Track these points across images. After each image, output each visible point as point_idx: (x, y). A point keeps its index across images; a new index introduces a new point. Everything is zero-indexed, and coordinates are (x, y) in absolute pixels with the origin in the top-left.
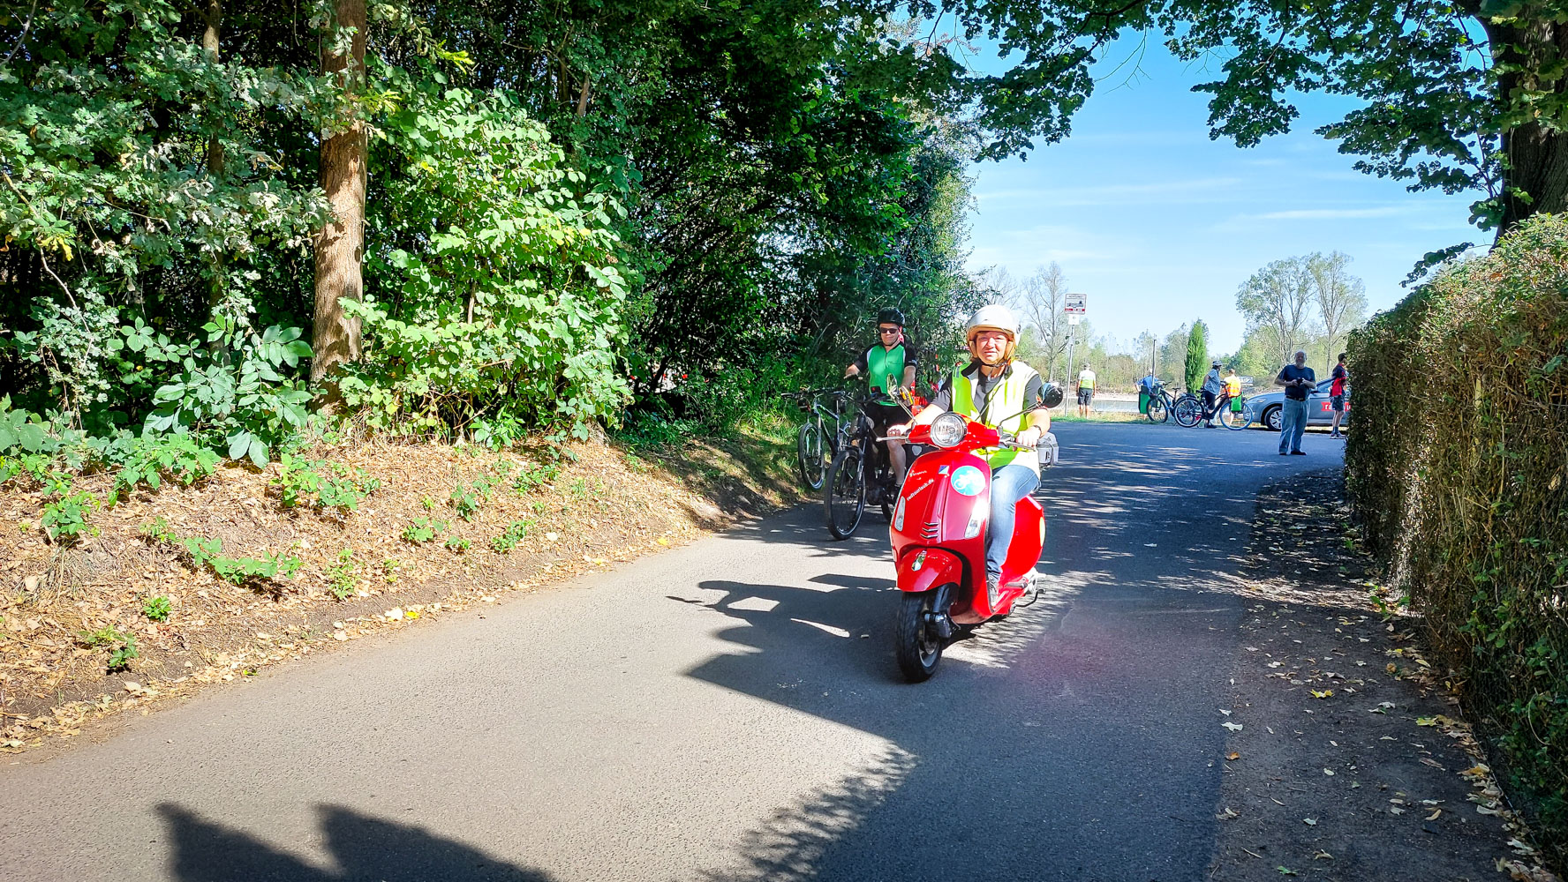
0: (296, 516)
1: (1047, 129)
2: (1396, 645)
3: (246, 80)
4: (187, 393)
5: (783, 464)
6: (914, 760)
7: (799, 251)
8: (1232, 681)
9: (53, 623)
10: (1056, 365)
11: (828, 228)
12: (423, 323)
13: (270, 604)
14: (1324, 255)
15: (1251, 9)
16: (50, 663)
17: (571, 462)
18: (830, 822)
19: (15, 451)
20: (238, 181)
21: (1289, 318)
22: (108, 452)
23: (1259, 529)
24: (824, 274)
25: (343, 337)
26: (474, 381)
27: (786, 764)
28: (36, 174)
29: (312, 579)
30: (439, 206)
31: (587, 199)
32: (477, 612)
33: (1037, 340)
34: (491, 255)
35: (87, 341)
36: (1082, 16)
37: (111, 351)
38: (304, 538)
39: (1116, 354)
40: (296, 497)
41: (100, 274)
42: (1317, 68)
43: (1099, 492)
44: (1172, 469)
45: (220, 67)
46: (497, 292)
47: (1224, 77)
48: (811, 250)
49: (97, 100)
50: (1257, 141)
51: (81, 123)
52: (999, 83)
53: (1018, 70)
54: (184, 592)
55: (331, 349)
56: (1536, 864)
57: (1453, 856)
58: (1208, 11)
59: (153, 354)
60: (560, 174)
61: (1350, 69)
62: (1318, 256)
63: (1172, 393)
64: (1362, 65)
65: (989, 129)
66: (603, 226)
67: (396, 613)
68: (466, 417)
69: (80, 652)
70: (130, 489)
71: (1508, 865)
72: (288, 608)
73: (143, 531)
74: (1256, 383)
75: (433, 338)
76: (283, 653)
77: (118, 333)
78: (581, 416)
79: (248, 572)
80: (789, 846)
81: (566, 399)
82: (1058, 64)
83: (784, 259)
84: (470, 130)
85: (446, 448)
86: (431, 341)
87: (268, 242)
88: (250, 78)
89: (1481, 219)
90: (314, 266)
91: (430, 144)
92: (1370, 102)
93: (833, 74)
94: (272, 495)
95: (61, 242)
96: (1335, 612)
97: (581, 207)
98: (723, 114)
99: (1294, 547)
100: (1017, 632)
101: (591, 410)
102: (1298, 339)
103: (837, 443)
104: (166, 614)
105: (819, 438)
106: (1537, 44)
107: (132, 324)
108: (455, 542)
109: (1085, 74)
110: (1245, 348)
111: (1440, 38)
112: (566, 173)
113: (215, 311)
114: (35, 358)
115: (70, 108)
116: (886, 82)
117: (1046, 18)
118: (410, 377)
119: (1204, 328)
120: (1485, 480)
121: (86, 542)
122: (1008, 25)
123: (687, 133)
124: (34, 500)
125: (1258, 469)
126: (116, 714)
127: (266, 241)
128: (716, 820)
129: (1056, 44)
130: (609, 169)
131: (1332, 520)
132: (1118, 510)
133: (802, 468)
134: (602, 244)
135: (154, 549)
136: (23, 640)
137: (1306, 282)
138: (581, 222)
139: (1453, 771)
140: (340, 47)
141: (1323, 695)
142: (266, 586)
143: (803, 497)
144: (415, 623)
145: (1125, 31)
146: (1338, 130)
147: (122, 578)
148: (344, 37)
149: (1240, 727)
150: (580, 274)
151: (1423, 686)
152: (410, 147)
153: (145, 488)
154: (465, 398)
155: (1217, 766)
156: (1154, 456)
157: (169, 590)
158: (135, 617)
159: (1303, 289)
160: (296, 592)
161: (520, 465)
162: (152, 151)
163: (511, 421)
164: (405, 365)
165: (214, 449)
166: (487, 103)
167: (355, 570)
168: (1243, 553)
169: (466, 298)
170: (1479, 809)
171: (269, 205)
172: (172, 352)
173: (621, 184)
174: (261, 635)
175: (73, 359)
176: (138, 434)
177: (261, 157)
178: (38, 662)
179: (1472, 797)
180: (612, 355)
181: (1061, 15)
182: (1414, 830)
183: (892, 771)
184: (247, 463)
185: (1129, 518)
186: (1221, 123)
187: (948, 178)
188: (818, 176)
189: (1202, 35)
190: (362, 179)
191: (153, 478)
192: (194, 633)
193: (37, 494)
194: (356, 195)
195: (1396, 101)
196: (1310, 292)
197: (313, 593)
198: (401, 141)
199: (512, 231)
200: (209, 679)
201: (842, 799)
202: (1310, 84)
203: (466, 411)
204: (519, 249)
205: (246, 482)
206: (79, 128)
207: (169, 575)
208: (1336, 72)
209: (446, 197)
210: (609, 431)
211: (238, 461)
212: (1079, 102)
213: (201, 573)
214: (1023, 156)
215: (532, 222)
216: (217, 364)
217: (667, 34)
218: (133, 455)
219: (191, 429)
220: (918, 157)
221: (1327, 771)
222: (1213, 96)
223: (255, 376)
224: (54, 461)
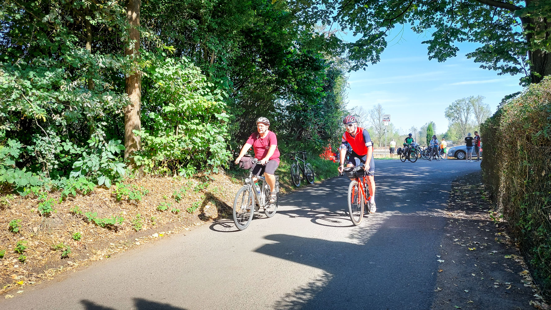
0: (121, 203)
1: (372, 59)
2: (499, 231)
3: (101, 59)
4: (84, 163)
5: (286, 178)
6: (332, 276)
7: (288, 105)
8: (441, 246)
9: (43, 242)
10: (382, 140)
11: (298, 97)
12: (161, 136)
13: (114, 233)
14: (475, 97)
15: (440, 15)
16: (43, 256)
17: (212, 181)
18: (304, 297)
19: (28, 186)
20: (99, 92)
21: (464, 119)
22: (59, 185)
23: (452, 194)
24: (297, 112)
25: (134, 142)
26: (179, 155)
27: (289, 279)
28: (33, 94)
29: (128, 224)
30: (165, 97)
31: (215, 92)
32: (183, 233)
33: (374, 131)
34: (183, 112)
35: (50, 148)
36: (382, 20)
37: (58, 151)
38: (124, 211)
39: (403, 135)
40: (121, 197)
41: (54, 125)
42: (465, 34)
43: (396, 184)
44: (423, 174)
45: (92, 55)
46: (186, 125)
47: (433, 38)
48: (292, 104)
49: (52, 68)
50: (445, 60)
51: (47, 76)
52: (354, 45)
53: (361, 40)
54: (85, 231)
55: (131, 146)
56: (543, 302)
57: (515, 300)
58: (426, 16)
59: (72, 151)
60: (205, 84)
61: (476, 34)
62: (473, 97)
63: (422, 148)
64: (480, 32)
65: (352, 61)
66: (221, 101)
67: (156, 235)
68: (177, 167)
69: (52, 252)
70: (66, 197)
71: (533, 303)
72: (120, 235)
73: (71, 211)
74: (454, 143)
75: (165, 141)
76: (119, 250)
77: (61, 145)
78: (216, 165)
79: (106, 223)
80: (291, 305)
81: (211, 160)
82: (374, 38)
83: (283, 108)
84: (174, 71)
85: (170, 178)
86: (164, 143)
87: (109, 112)
88: (102, 58)
89: (523, 84)
90: (124, 119)
91: (161, 77)
92: (484, 44)
93: (297, 44)
94: (113, 197)
95: (42, 116)
96: (478, 221)
97: (213, 95)
98: (260, 60)
99: (464, 200)
100: (367, 232)
101: (219, 163)
102: (467, 127)
103: (304, 170)
104: (80, 238)
105: (298, 169)
106: (538, 23)
107: (65, 141)
108: (175, 210)
109: (384, 40)
110: (449, 131)
111: (506, 22)
112: (207, 84)
113: (92, 136)
114: (33, 154)
115: (44, 72)
116: (315, 47)
117: (369, 22)
118: (158, 155)
119: (434, 124)
120: (523, 173)
121: (53, 215)
122: (356, 25)
123: (248, 68)
124: (35, 202)
125: (453, 173)
126: (65, 272)
127: (108, 112)
128: (266, 298)
129: (373, 31)
130: (222, 82)
131: (478, 190)
132: (403, 189)
133: (292, 180)
134: (221, 107)
135: (75, 216)
136: (34, 248)
137: (469, 106)
138: (213, 99)
139: (516, 273)
140: (131, 47)
141: (472, 249)
142: (112, 227)
143: (293, 190)
144: (162, 238)
145: (397, 25)
146: (474, 54)
147: (64, 227)
148: (132, 43)
149: (443, 261)
150: (214, 117)
151: (507, 245)
152: (155, 78)
153: (71, 196)
154: (176, 161)
155: (435, 274)
156: (416, 170)
157: (80, 230)
158: (70, 240)
159: (468, 109)
160: (122, 229)
161: (196, 183)
162: (71, 84)
163: (192, 168)
164: (155, 151)
165: (93, 182)
166: (180, 62)
167: (142, 221)
168: (446, 203)
169: (175, 127)
170: (525, 285)
171: (109, 100)
172: (79, 150)
173: (226, 86)
174: (111, 244)
175: (46, 154)
176: (68, 178)
177: (107, 84)
178: (39, 256)
179: (522, 281)
180: (225, 144)
181: (375, 21)
182: (502, 292)
183: (325, 280)
184: (104, 186)
185: (407, 192)
186: (432, 54)
187: (339, 77)
188: (293, 80)
189: (424, 24)
190: (139, 89)
191: (74, 193)
192: (89, 244)
193: (36, 200)
194: (138, 95)
195: (493, 44)
196: (471, 110)
197: (128, 229)
198: (152, 76)
199: (190, 104)
200: (95, 259)
201: (308, 290)
202: (462, 39)
203: (177, 165)
204: (192, 110)
205: (105, 193)
206: (47, 78)
207: (80, 225)
208: (471, 35)
209: (168, 94)
210: (226, 170)
211: (101, 186)
212: (382, 49)
213: (91, 224)
214: (364, 69)
215: (196, 100)
216: (93, 153)
217: (240, 35)
218: (67, 185)
219: (85, 176)
220: (328, 71)
221: (473, 274)
222: (429, 45)
223: (106, 157)
224: (41, 188)
